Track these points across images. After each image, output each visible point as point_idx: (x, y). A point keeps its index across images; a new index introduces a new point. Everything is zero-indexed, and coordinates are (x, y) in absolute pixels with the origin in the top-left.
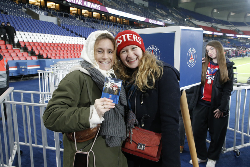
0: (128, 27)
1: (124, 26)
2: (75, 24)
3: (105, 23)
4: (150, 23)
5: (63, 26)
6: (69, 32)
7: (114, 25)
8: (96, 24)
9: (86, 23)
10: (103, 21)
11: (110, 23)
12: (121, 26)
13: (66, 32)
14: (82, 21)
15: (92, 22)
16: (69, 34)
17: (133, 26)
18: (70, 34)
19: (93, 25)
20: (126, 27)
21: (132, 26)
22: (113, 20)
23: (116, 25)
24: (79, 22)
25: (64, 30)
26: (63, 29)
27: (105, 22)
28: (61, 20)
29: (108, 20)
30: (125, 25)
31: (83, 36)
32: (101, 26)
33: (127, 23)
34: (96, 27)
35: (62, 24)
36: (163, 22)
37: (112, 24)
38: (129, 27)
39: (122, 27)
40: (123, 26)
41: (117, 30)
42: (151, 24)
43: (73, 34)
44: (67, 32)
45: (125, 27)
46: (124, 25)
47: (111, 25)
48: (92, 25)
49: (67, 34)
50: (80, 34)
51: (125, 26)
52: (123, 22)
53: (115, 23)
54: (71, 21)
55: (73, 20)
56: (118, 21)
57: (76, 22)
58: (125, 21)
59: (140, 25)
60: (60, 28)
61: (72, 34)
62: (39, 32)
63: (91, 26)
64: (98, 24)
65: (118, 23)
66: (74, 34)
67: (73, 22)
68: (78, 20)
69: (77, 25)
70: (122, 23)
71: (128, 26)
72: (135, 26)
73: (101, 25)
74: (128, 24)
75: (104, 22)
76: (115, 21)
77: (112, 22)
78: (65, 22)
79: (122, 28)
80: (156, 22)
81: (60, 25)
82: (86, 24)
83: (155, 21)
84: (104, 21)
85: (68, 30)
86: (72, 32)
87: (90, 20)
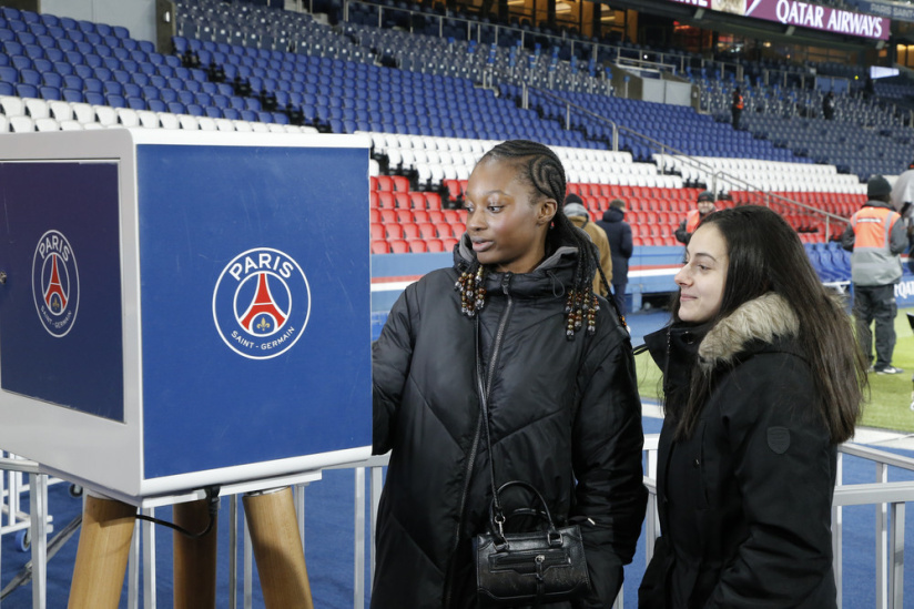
0: (623, 54)
1: (601, 51)
2: (268, 40)
3: (474, 32)
4: (780, 24)
5: (188, 52)
6: (224, 89)
7: (530, 45)
8: (412, 36)
9: (348, 35)
10: (462, 19)
11: (508, 30)
12: (578, 46)
13: (200, 89)
14: (322, 19)
15: (385, 26)
16: (220, 103)
17: (665, 50)
18: (228, 104)
19: (387, 45)
20: (612, 54)
21: (653, 48)
22: (528, 12)
23: (546, 46)
24: (303, 23)
25: (190, 77)
26: (181, 73)
27: (470, 23)
28: (184, 10)
29: (495, 9)
30: (613, 38)
31: (308, 115)
32: (444, 47)
33: (625, 26)
34: (406, 56)
35: (186, 39)
36: (875, 14)
37: (517, 35)
38: (636, 56)
39: (585, 55)
40: (596, 47)
41: (551, 74)
42: (790, 31)
43: (245, 106)
44: (208, 88)
45: (607, 57)
46: (601, 41)
47: (508, 42)
48: (381, 47)
49: (203, 101)
50: (295, 102)
51: (607, 47)
52: (597, 24)
53: (537, 33)
54: (246, 23)
55: (263, 15)
56: (566, 17)
57: (281, 27)
58: (607, 14)
59: (716, 41)
60: (164, 62)
61: (236, 102)
62: (66, 93)
63: (374, 51)
64: (423, 37)
65: (557, 32)
66: (252, 104)
67: (260, 25)
68: (297, 14)
69: (281, 48)
70: (588, 30)
71: (629, 48)
72: (677, 50)
73: (444, 41)
74: (633, 32)
75: (465, 25)
76: (542, 16)
77: (525, 22)
78: (206, 23)
79: (584, 64)
80: (826, 19)
81: (173, 44)
82: (343, 38)
83: (820, 10)
84: (469, 15)
85: (214, 75)
86: (241, 89)
87: (372, 9)
